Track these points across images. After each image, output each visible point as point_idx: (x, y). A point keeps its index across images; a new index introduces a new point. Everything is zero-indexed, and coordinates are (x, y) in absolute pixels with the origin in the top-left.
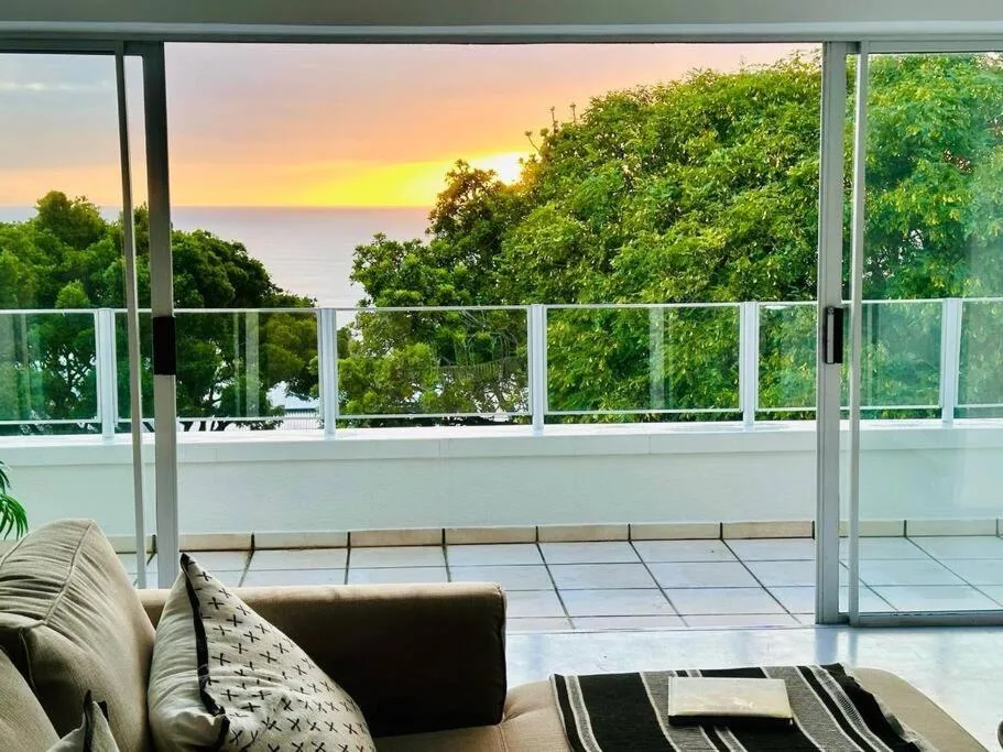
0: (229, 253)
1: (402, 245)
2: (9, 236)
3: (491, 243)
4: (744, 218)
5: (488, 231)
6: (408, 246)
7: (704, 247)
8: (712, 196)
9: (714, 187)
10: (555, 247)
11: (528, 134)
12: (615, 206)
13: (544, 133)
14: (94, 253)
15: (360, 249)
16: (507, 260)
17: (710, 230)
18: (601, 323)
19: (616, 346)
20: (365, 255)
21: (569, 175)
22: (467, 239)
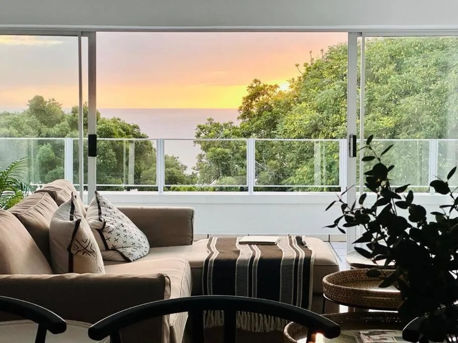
0: (130, 130)
1: (222, 124)
2: (13, 120)
3: (272, 124)
4: (406, 112)
5: (270, 118)
6: (226, 125)
7: (382, 127)
8: (390, 100)
9: (391, 95)
10: (305, 127)
11: (297, 65)
12: (338, 105)
13: (306, 65)
14: (58, 129)
15: (199, 127)
16: (279, 133)
17: (386, 118)
18: (326, 167)
19: (333, 179)
20: (202, 129)
21: (314, 89)
22: (258, 122)
